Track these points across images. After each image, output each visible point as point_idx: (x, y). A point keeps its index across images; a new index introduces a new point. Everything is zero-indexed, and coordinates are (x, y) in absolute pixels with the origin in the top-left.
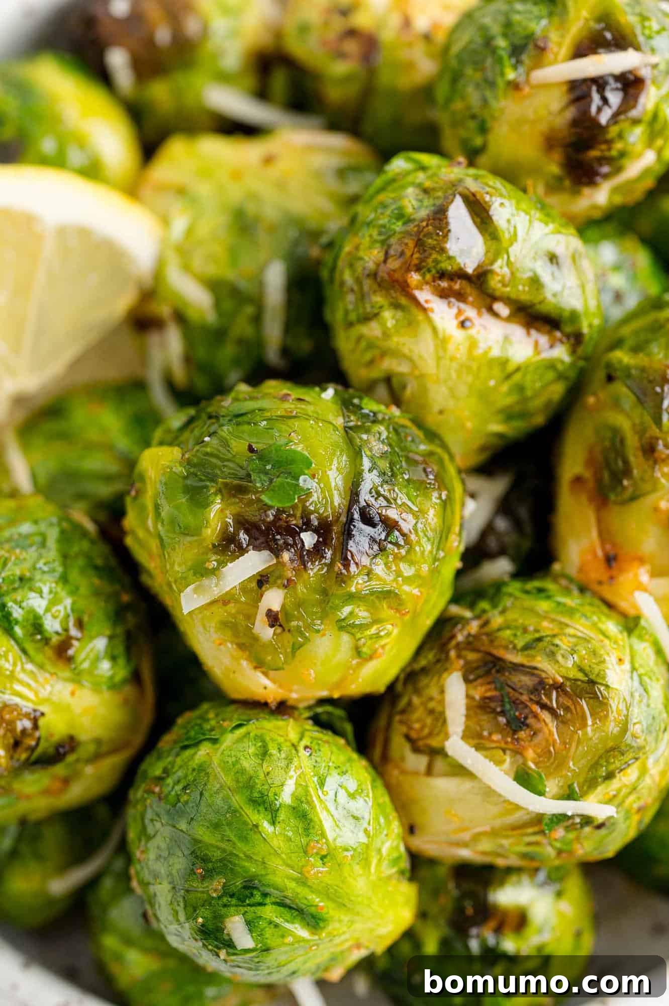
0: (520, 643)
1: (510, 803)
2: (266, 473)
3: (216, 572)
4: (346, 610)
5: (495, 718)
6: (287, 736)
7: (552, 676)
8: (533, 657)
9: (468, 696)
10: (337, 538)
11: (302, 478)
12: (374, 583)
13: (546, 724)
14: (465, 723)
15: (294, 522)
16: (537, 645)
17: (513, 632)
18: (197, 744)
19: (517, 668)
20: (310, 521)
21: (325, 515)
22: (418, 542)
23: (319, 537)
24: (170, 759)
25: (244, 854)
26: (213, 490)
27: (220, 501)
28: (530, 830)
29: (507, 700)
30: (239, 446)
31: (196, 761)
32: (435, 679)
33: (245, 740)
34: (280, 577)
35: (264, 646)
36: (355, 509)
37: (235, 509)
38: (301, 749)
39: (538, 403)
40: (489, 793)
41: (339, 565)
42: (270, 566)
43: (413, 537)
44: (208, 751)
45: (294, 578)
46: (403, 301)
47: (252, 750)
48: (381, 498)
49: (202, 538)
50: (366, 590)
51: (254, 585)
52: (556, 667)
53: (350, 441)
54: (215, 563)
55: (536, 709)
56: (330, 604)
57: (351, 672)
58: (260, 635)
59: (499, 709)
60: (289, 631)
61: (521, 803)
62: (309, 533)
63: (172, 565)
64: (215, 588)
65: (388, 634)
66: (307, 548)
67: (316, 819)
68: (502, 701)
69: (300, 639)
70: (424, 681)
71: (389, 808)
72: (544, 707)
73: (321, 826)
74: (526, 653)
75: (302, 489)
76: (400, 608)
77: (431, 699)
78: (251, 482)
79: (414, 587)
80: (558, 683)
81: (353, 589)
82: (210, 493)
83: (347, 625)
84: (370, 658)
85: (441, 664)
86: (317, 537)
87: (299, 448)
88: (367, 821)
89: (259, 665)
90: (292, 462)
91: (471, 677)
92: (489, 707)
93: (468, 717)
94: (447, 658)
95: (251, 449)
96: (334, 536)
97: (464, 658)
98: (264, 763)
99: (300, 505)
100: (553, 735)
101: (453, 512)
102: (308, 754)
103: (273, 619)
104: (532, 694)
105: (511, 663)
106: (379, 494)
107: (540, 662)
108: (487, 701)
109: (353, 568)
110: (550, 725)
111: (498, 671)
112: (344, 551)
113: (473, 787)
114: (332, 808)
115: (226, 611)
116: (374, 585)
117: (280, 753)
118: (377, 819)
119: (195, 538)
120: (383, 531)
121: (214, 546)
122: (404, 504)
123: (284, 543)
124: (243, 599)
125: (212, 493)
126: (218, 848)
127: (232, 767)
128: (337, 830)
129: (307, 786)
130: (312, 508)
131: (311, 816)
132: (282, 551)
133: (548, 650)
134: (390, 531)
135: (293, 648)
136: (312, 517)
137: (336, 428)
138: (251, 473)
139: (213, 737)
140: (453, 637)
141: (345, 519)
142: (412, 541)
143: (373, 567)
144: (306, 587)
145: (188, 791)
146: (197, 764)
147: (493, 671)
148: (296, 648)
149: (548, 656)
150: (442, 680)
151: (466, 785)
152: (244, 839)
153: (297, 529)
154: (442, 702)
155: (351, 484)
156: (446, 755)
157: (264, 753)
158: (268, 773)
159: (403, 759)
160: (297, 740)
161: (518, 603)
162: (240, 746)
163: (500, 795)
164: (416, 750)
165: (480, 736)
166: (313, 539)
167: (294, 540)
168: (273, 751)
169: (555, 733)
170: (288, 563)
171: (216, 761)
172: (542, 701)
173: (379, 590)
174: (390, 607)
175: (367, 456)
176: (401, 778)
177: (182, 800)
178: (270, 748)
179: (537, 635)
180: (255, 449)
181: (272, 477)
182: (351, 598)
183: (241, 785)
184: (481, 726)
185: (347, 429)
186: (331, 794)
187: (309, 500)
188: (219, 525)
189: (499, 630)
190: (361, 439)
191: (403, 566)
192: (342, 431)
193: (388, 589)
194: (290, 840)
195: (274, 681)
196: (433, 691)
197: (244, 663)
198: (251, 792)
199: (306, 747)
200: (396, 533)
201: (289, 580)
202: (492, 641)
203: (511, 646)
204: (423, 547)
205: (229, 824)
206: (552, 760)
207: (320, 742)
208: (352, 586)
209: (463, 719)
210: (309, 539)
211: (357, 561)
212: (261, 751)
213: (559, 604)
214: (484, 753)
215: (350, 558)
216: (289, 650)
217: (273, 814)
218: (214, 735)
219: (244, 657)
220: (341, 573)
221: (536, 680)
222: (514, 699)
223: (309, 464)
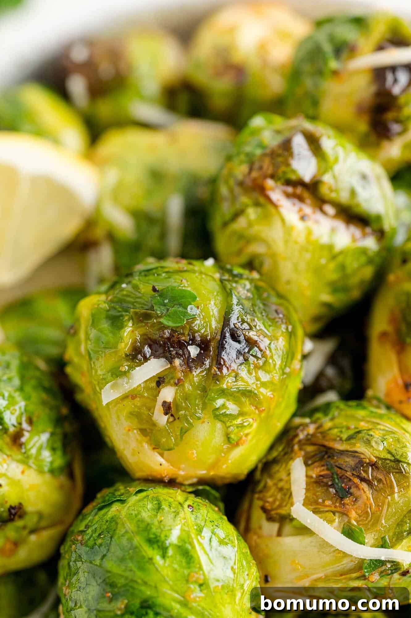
0: (345, 436)
1: (340, 552)
2: (165, 305)
3: (127, 374)
4: (220, 402)
5: (327, 490)
6: (176, 497)
7: (369, 457)
8: (354, 445)
9: (307, 476)
10: (214, 351)
11: (189, 307)
12: (240, 384)
13: (365, 492)
14: (305, 494)
15: (183, 338)
16: (357, 436)
17: (339, 430)
18: (110, 505)
19: (342, 453)
20: (195, 338)
21: (206, 333)
22: (272, 357)
23: (201, 350)
24: (90, 518)
25: (143, 580)
26: (126, 318)
27: (131, 325)
28: (354, 575)
29: (335, 476)
30: (145, 289)
31: (109, 516)
32: (284, 465)
33: (145, 500)
34: (172, 378)
35: (160, 430)
36: (227, 330)
37: (143, 330)
38: (186, 506)
39: (355, 281)
40: (324, 545)
41: (215, 368)
42: (166, 369)
43: (268, 352)
44: (118, 508)
45: (183, 378)
46: (262, 200)
47: (150, 506)
48: (245, 324)
49: (118, 350)
50: (234, 388)
51: (154, 384)
52: (371, 450)
53: (224, 288)
54: (127, 368)
55: (357, 481)
56: (209, 397)
57: (223, 455)
58: (157, 422)
59: (330, 483)
60: (178, 418)
61: (348, 551)
62: (194, 346)
63: (96, 371)
64: (126, 385)
65: (250, 425)
66: (192, 357)
67: (195, 556)
68: (332, 477)
69: (186, 425)
70: (276, 468)
71: (250, 557)
72: (363, 480)
73: (200, 563)
74: (349, 442)
75: (190, 315)
76: (259, 406)
77: (281, 480)
78: (153, 311)
79: (268, 390)
80: (372, 462)
81: (225, 386)
82: (125, 319)
83: (220, 414)
84: (237, 444)
85: (288, 454)
86: (199, 349)
87: (189, 289)
88: (234, 561)
89: (157, 447)
90: (183, 297)
91: (310, 462)
92: (323, 482)
93: (307, 490)
94: (292, 450)
95: (154, 290)
96: (211, 350)
97: (305, 450)
98: (158, 514)
99: (188, 326)
100: (370, 500)
101: (296, 342)
102: (191, 510)
103: (167, 408)
104: (354, 470)
105: (338, 450)
106: (243, 321)
107: (359, 447)
108: (321, 478)
109: (225, 370)
110: (367, 492)
111: (329, 457)
112: (219, 359)
113: (311, 542)
114: (207, 548)
115: (134, 404)
116: (240, 385)
117: (170, 508)
118: (240, 561)
119: (113, 350)
120: (247, 347)
121: (127, 355)
122: (261, 330)
123: (176, 353)
124: (146, 395)
125: (126, 320)
126: (122, 576)
127: (134, 517)
128: (212, 566)
129: (189, 531)
130: (196, 329)
131: (192, 553)
132: (174, 358)
133: (365, 439)
134: (251, 347)
135: (181, 433)
136: (196, 334)
137: (214, 280)
138: (154, 305)
139: (122, 499)
140: (297, 435)
141: (219, 337)
142: (267, 355)
143: (239, 372)
144: (191, 385)
145: (102, 536)
146: (110, 517)
147: (326, 456)
148: (184, 432)
149: (365, 442)
150: (289, 465)
151: (306, 540)
152: (141, 568)
153: (186, 344)
154: (289, 482)
155: (224, 314)
156: (292, 519)
157: (159, 508)
158: (161, 521)
159: (260, 528)
160: (183, 501)
161: (343, 413)
162: (141, 504)
163: (332, 546)
164: (270, 519)
165: (317, 503)
166: (197, 351)
167: (183, 352)
168: (165, 506)
169: (372, 499)
170: (179, 368)
171: (124, 513)
172: (361, 476)
173: (243, 389)
174: (251, 404)
175: (236, 296)
176: (258, 541)
177: (97, 543)
178: (163, 505)
179: (357, 430)
180: (157, 289)
181: (169, 308)
182: (223, 393)
183: (141, 529)
184: (317, 496)
185: (221, 281)
186: (207, 539)
187: (194, 323)
188: (130, 341)
189: (330, 429)
190: (231, 286)
191: (261, 374)
192: (219, 283)
193: (250, 389)
194: (176, 570)
195: (167, 460)
196: (282, 474)
197: (146, 446)
198: (148, 534)
199: (189, 506)
200: (256, 348)
201: (179, 380)
202: (324, 437)
203: (338, 439)
204: (275, 361)
205: (131, 558)
206: (369, 518)
207: (199, 504)
208: (224, 384)
209: (304, 491)
210: (193, 351)
211: (228, 366)
212: (156, 506)
213: (372, 412)
214: (320, 515)
215: (222, 363)
216: (178, 433)
217: (164, 551)
218: (123, 498)
219: (146, 440)
220: (216, 374)
221: (357, 460)
222: (341, 475)
223: (194, 298)
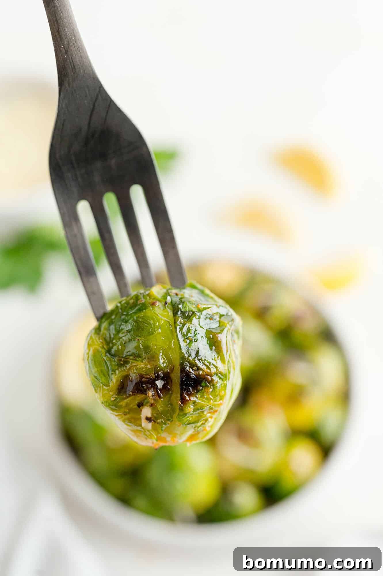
20: (159, 375)
21: (166, 370)
23: (164, 381)
45: (155, 403)
66: (159, 388)
86: (163, 382)
103: (149, 419)
123: (147, 387)
130: (159, 369)
132: (147, 391)
136: (160, 373)
153: (153, 380)
167: (152, 385)
170: (151, 397)
201: (152, 404)
210: (160, 383)
